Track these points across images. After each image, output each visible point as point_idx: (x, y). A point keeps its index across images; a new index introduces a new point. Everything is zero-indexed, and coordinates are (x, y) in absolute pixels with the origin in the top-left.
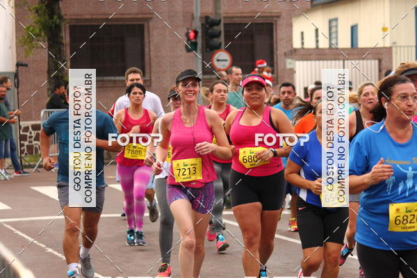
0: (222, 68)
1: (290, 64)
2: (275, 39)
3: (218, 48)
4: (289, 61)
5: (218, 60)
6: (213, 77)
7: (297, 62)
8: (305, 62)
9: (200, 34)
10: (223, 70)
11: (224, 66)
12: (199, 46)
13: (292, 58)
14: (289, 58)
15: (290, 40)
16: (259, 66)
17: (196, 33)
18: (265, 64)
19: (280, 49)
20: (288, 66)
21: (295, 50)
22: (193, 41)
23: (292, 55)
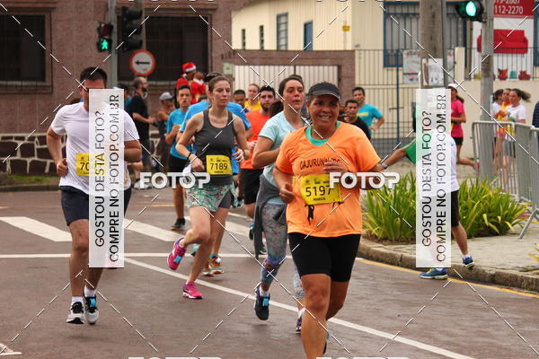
0: (142, 72)
1: (228, 69)
2: (209, 39)
3: (137, 46)
4: (226, 65)
5: (138, 63)
7: (237, 67)
9: (115, 30)
11: (144, 70)
12: (114, 44)
13: (230, 62)
14: (226, 62)
15: (229, 39)
18: (194, 68)
19: (216, 52)
20: (226, 72)
21: (235, 51)
22: (106, 37)
23: (230, 57)
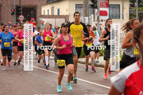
0: (21, 20)
2: (36, 12)
3: (20, 14)
4: (40, 18)
5: (20, 18)
6: (19, 22)
7: (43, 19)
8: (45, 19)
9: (15, 10)
10: (22, 21)
12: (15, 14)
13: (41, 18)
14: (40, 17)
15: (41, 12)
16: (32, 20)
17: (14, 10)
18: (34, 19)
19: (38, 15)
20: (40, 20)
21: (42, 15)
22: (13, 12)
23: (41, 17)
